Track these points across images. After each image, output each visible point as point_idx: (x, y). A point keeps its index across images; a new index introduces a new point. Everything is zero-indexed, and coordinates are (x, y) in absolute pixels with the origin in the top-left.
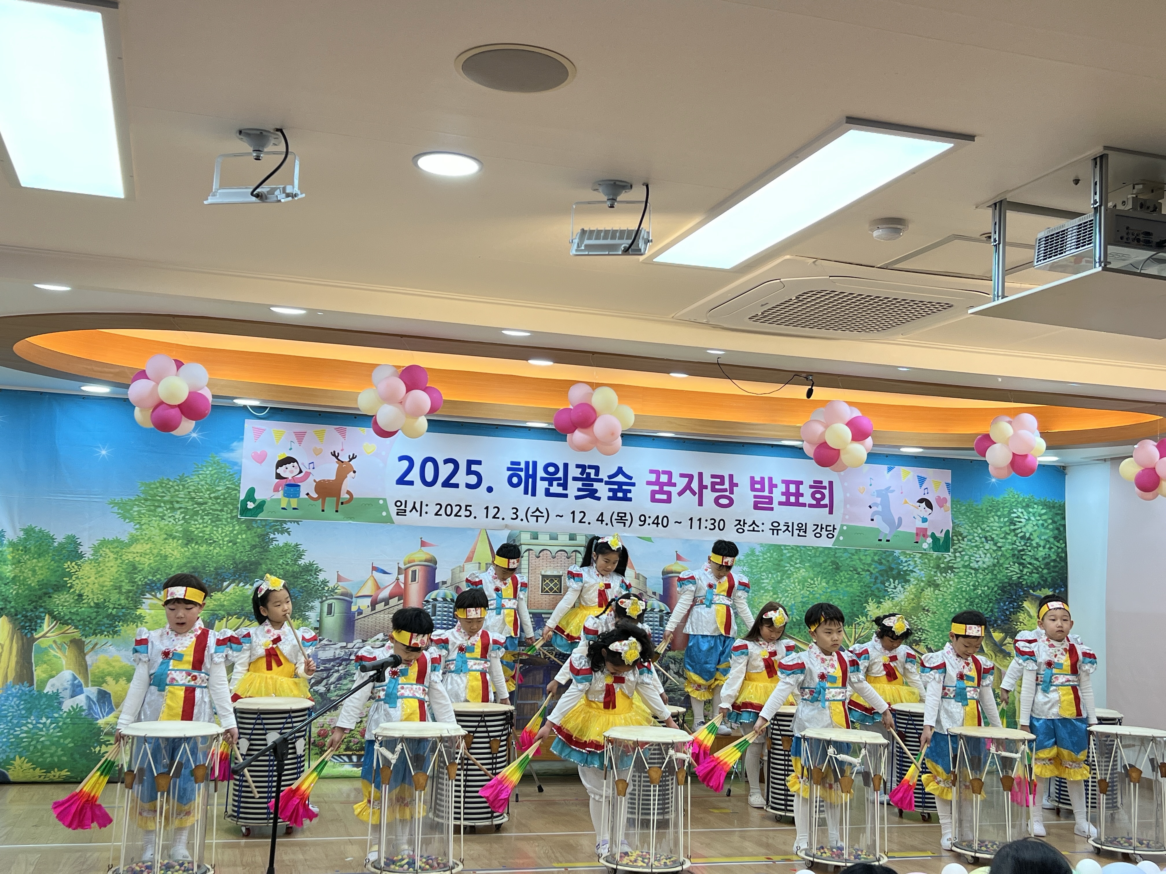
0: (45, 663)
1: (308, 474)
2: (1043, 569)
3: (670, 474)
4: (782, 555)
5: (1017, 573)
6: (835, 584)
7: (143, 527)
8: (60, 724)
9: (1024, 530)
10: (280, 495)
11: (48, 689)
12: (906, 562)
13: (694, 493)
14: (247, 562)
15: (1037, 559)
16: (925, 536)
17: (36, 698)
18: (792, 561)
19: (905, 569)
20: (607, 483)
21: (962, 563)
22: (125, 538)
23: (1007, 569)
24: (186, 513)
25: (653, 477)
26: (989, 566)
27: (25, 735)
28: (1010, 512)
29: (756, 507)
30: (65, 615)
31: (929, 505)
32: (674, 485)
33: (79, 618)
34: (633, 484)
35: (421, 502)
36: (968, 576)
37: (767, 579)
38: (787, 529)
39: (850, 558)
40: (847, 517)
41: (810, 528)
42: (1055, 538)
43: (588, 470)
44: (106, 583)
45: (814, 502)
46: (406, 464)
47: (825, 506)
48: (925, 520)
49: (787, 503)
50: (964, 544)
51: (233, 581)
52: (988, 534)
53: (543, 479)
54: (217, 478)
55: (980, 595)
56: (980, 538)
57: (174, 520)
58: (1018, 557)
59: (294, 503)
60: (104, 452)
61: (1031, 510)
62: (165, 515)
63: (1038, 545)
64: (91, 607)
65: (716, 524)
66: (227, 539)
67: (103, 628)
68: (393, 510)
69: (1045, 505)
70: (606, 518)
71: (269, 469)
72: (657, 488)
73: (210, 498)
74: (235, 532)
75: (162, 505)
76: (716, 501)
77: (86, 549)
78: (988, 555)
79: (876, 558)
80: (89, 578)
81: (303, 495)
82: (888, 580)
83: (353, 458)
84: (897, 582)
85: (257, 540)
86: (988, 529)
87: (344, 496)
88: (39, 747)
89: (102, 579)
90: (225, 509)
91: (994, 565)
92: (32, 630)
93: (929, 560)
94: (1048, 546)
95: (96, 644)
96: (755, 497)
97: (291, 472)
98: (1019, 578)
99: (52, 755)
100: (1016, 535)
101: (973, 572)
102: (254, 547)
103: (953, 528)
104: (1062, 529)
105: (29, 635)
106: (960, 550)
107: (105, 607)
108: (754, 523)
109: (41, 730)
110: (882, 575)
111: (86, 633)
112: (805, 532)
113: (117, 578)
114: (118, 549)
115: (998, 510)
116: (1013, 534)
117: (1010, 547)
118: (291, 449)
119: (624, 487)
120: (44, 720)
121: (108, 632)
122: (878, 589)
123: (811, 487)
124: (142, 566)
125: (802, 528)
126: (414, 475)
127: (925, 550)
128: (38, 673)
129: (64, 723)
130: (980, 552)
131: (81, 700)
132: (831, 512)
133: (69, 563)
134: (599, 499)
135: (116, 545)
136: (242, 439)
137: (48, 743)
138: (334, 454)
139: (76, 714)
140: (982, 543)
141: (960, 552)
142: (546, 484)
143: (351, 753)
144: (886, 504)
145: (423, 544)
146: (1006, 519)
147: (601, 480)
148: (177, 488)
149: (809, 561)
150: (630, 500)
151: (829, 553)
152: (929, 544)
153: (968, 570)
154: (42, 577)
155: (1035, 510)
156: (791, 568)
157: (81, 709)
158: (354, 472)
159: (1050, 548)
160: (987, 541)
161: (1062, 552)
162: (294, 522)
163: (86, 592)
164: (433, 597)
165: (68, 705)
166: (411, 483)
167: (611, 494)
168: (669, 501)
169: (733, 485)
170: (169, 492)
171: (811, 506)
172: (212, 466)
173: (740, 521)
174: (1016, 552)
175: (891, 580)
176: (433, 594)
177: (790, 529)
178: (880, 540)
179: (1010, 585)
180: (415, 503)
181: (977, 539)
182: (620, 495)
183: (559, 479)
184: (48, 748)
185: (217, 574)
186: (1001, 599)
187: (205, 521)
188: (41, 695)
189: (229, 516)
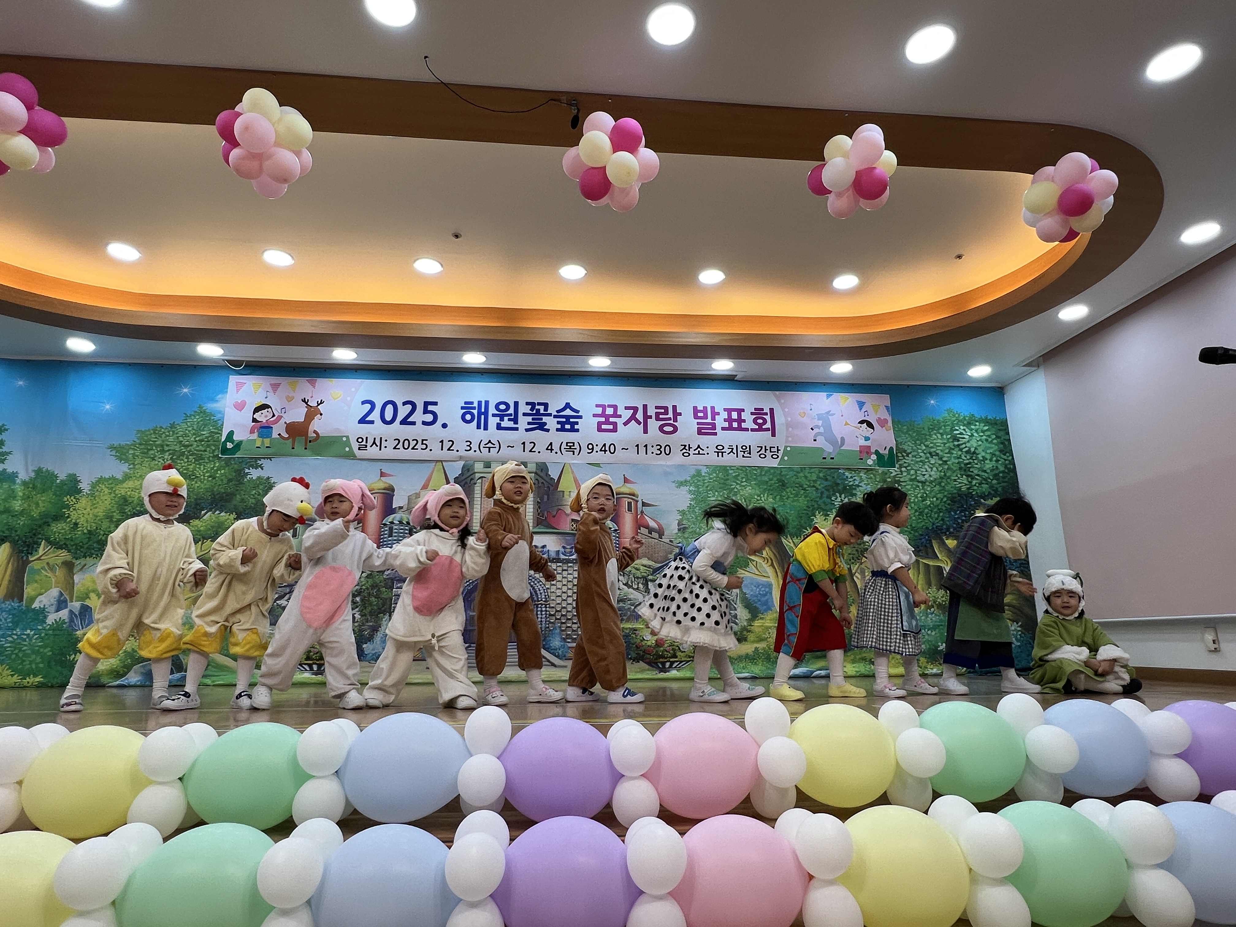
0: (36, 582)
1: (280, 417)
2: (992, 480)
3: (615, 407)
4: (728, 476)
5: (966, 485)
6: (781, 499)
7: (137, 467)
8: (43, 635)
9: (968, 445)
10: (255, 436)
11: (36, 605)
12: (851, 477)
13: (639, 423)
14: (224, 493)
15: (985, 471)
16: (869, 453)
17: (23, 613)
18: (738, 480)
19: (851, 483)
20: (555, 417)
21: (909, 476)
22: (119, 476)
23: (955, 481)
24: (173, 454)
25: (599, 411)
26: (935, 479)
27: (9, 645)
28: (952, 430)
29: (700, 432)
30: (60, 540)
31: (870, 425)
32: (620, 416)
33: (72, 543)
34: (580, 417)
35: (381, 438)
36: (915, 489)
37: (713, 496)
38: (732, 451)
39: (795, 475)
40: (790, 439)
41: (754, 450)
42: (1001, 451)
43: (537, 407)
44: (100, 514)
45: (757, 427)
46: (368, 407)
47: (768, 430)
48: (867, 439)
49: (730, 428)
50: (909, 460)
51: (210, 510)
52: (932, 450)
53: (494, 415)
54: (202, 425)
55: (929, 506)
56: (925, 454)
57: (163, 460)
58: (965, 469)
59: (267, 442)
60: (108, 407)
61: (973, 427)
62: (156, 456)
63: (985, 459)
64: (84, 534)
65: (662, 449)
66: (207, 475)
67: (93, 551)
68: (355, 446)
69: (986, 421)
70: (556, 447)
71: (247, 414)
72: (603, 419)
73: (196, 441)
74: (215, 468)
75: (154, 448)
76: (661, 428)
77: (85, 486)
78: (935, 469)
79: (821, 475)
80: (85, 509)
81: (275, 435)
82: (834, 495)
83: (321, 403)
84: (843, 496)
85: (234, 474)
86: (932, 445)
87: (312, 435)
88: (21, 655)
89: (96, 510)
90: (208, 449)
91: (941, 478)
92: (28, 553)
93: (875, 475)
94: (994, 459)
95: (85, 565)
96: (698, 424)
97: (266, 416)
98: (968, 489)
99: (31, 662)
100: (961, 450)
101: (920, 485)
102: (230, 481)
103: (897, 445)
104: (1007, 443)
105: (25, 558)
106: (905, 465)
107: (97, 533)
108: (699, 446)
109: (25, 640)
110: (827, 490)
111: (77, 556)
112: (750, 453)
113: (110, 509)
114: (113, 485)
115: (940, 428)
116: (957, 449)
117: (957, 461)
118: (266, 398)
119: (571, 420)
120: (29, 631)
121: (97, 555)
122: (824, 502)
123: (752, 414)
124: (133, 499)
125: (747, 450)
126: (375, 416)
127: (870, 466)
128: (29, 591)
129: (46, 635)
130: (926, 467)
131: (64, 614)
132: (773, 435)
133: (69, 497)
134: (548, 430)
135: (110, 482)
136: (227, 392)
137: (29, 652)
138: (304, 401)
139: (58, 626)
140: (927, 458)
141: (906, 467)
142: (497, 419)
143: (311, 662)
144: (828, 427)
145: (382, 474)
146: (949, 436)
147: (550, 415)
148: (167, 434)
149: (755, 479)
150: (577, 430)
151: (775, 472)
152: (874, 461)
153: (916, 483)
154: (44, 509)
155: (977, 427)
156: (738, 486)
157: (64, 622)
158: (321, 414)
159: (997, 461)
160: (932, 456)
161: (1010, 464)
162: (267, 458)
163: (82, 521)
164: (390, 520)
165: (51, 619)
166: (372, 422)
167: (559, 426)
168: (615, 430)
169: (676, 414)
170: (161, 437)
171: (752, 430)
172: (199, 415)
173: (685, 446)
174: (963, 465)
175: (838, 495)
176: (390, 518)
177: (735, 451)
178: (824, 458)
179: (959, 495)
180: (375, 439)
181: (922, 454)
182: (568, 427)
183: (511, 415)
184: (28, 656)
185: (197, 504)
186: (951, 509)
187: (190, 460)
188: (29, 609)
189: (211, 455)
